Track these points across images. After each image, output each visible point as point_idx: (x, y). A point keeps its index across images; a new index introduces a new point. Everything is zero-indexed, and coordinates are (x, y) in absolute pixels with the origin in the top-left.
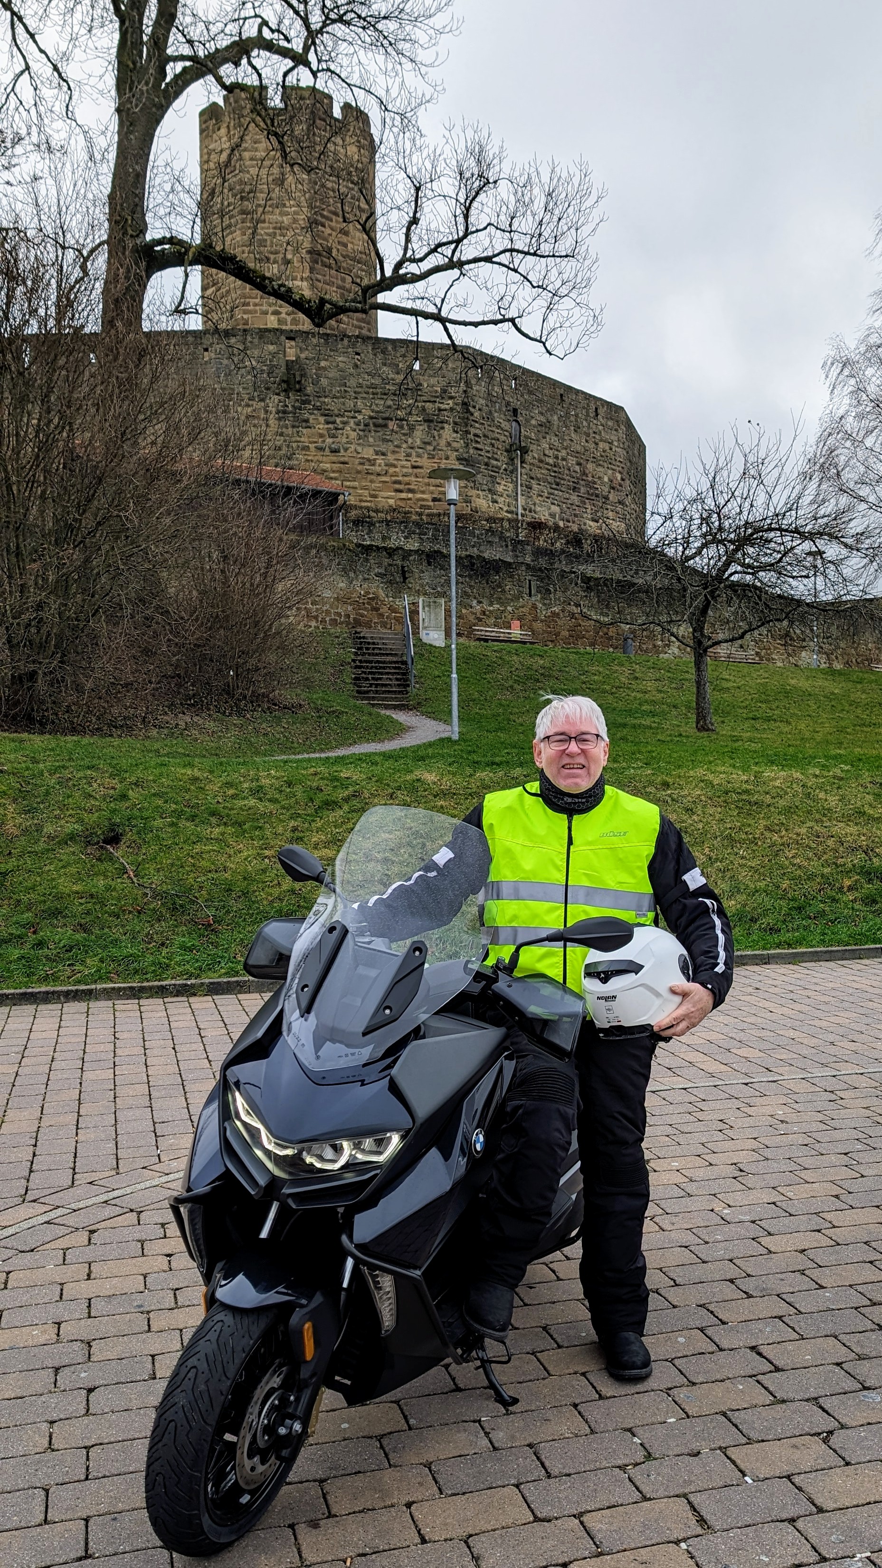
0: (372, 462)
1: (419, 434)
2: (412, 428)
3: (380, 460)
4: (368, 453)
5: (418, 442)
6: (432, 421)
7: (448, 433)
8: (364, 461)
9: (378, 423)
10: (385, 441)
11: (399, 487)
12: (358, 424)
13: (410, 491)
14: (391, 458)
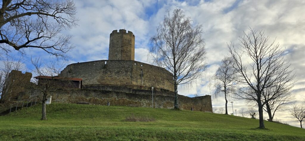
0: (117, 78)
1: (124, 73)
2: (123, 72)
3: (118, 78)
4: (116, 77)
5: (124, 75)
6: (127, 72)
7: (129, 73)
8: (115, 78)
9: (118, 72)
10: (119, 75)
11: (121, 81)
12: (115, 72)
13: (122, 82)
14: (120, 77)
